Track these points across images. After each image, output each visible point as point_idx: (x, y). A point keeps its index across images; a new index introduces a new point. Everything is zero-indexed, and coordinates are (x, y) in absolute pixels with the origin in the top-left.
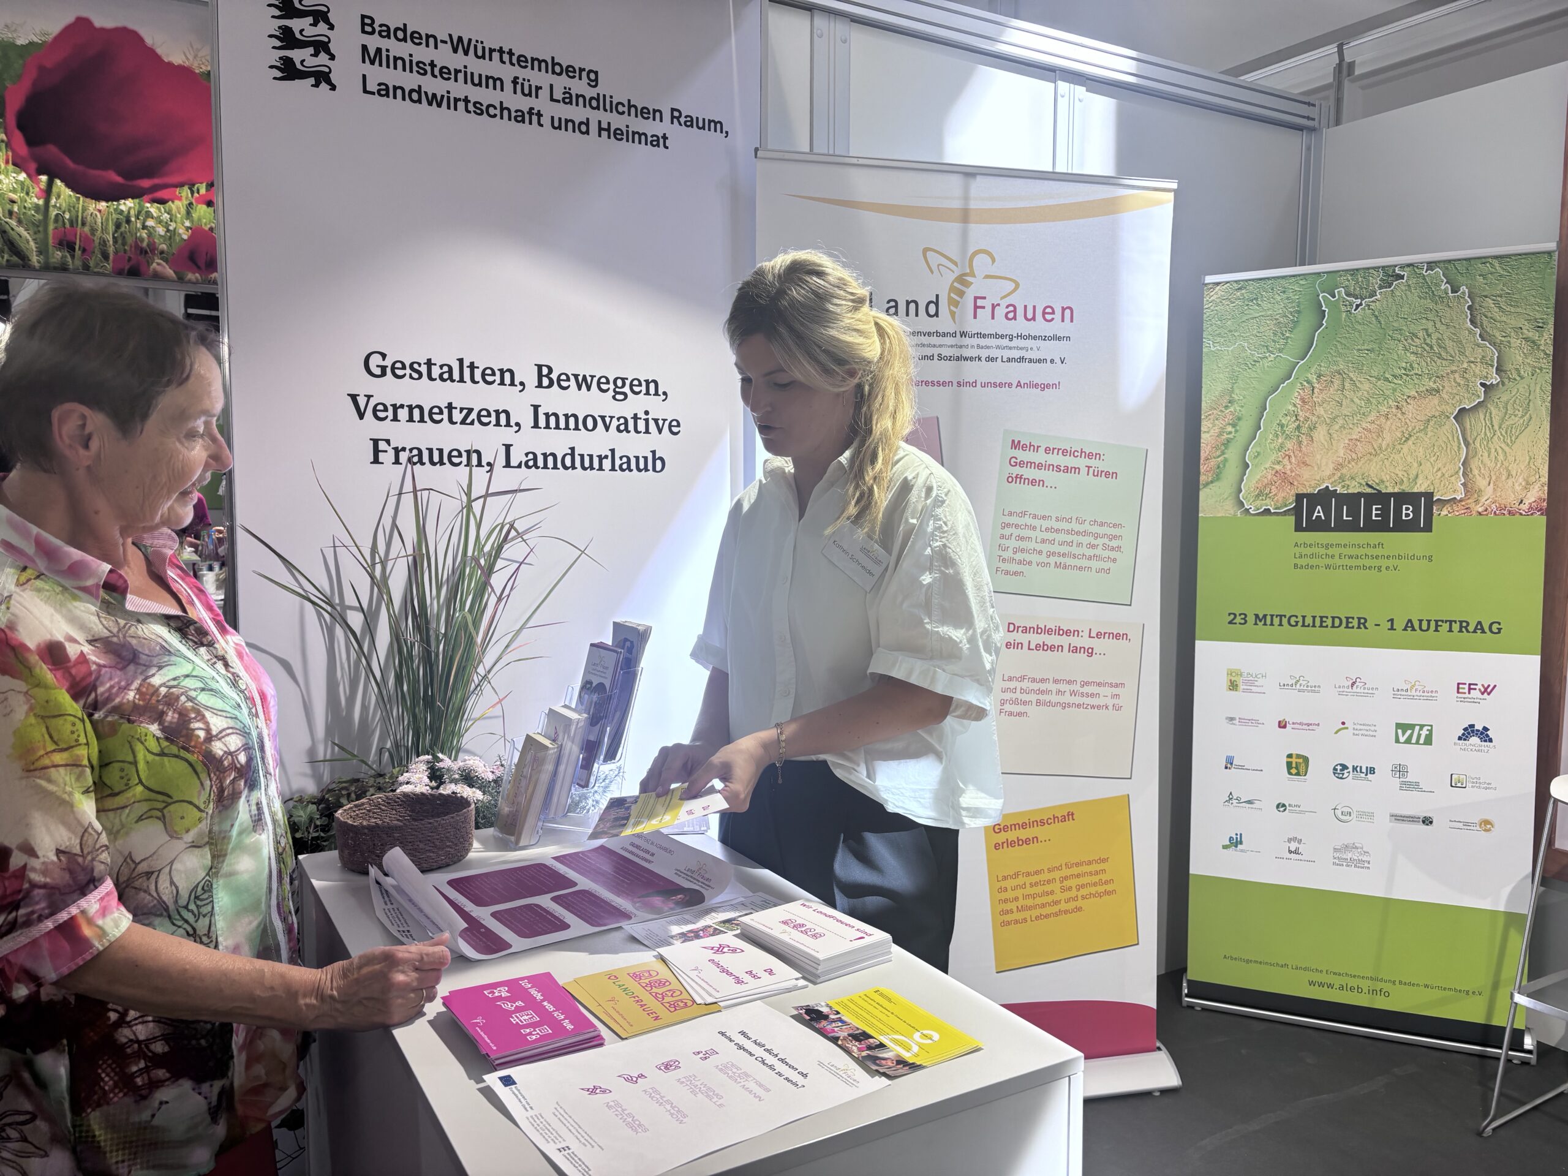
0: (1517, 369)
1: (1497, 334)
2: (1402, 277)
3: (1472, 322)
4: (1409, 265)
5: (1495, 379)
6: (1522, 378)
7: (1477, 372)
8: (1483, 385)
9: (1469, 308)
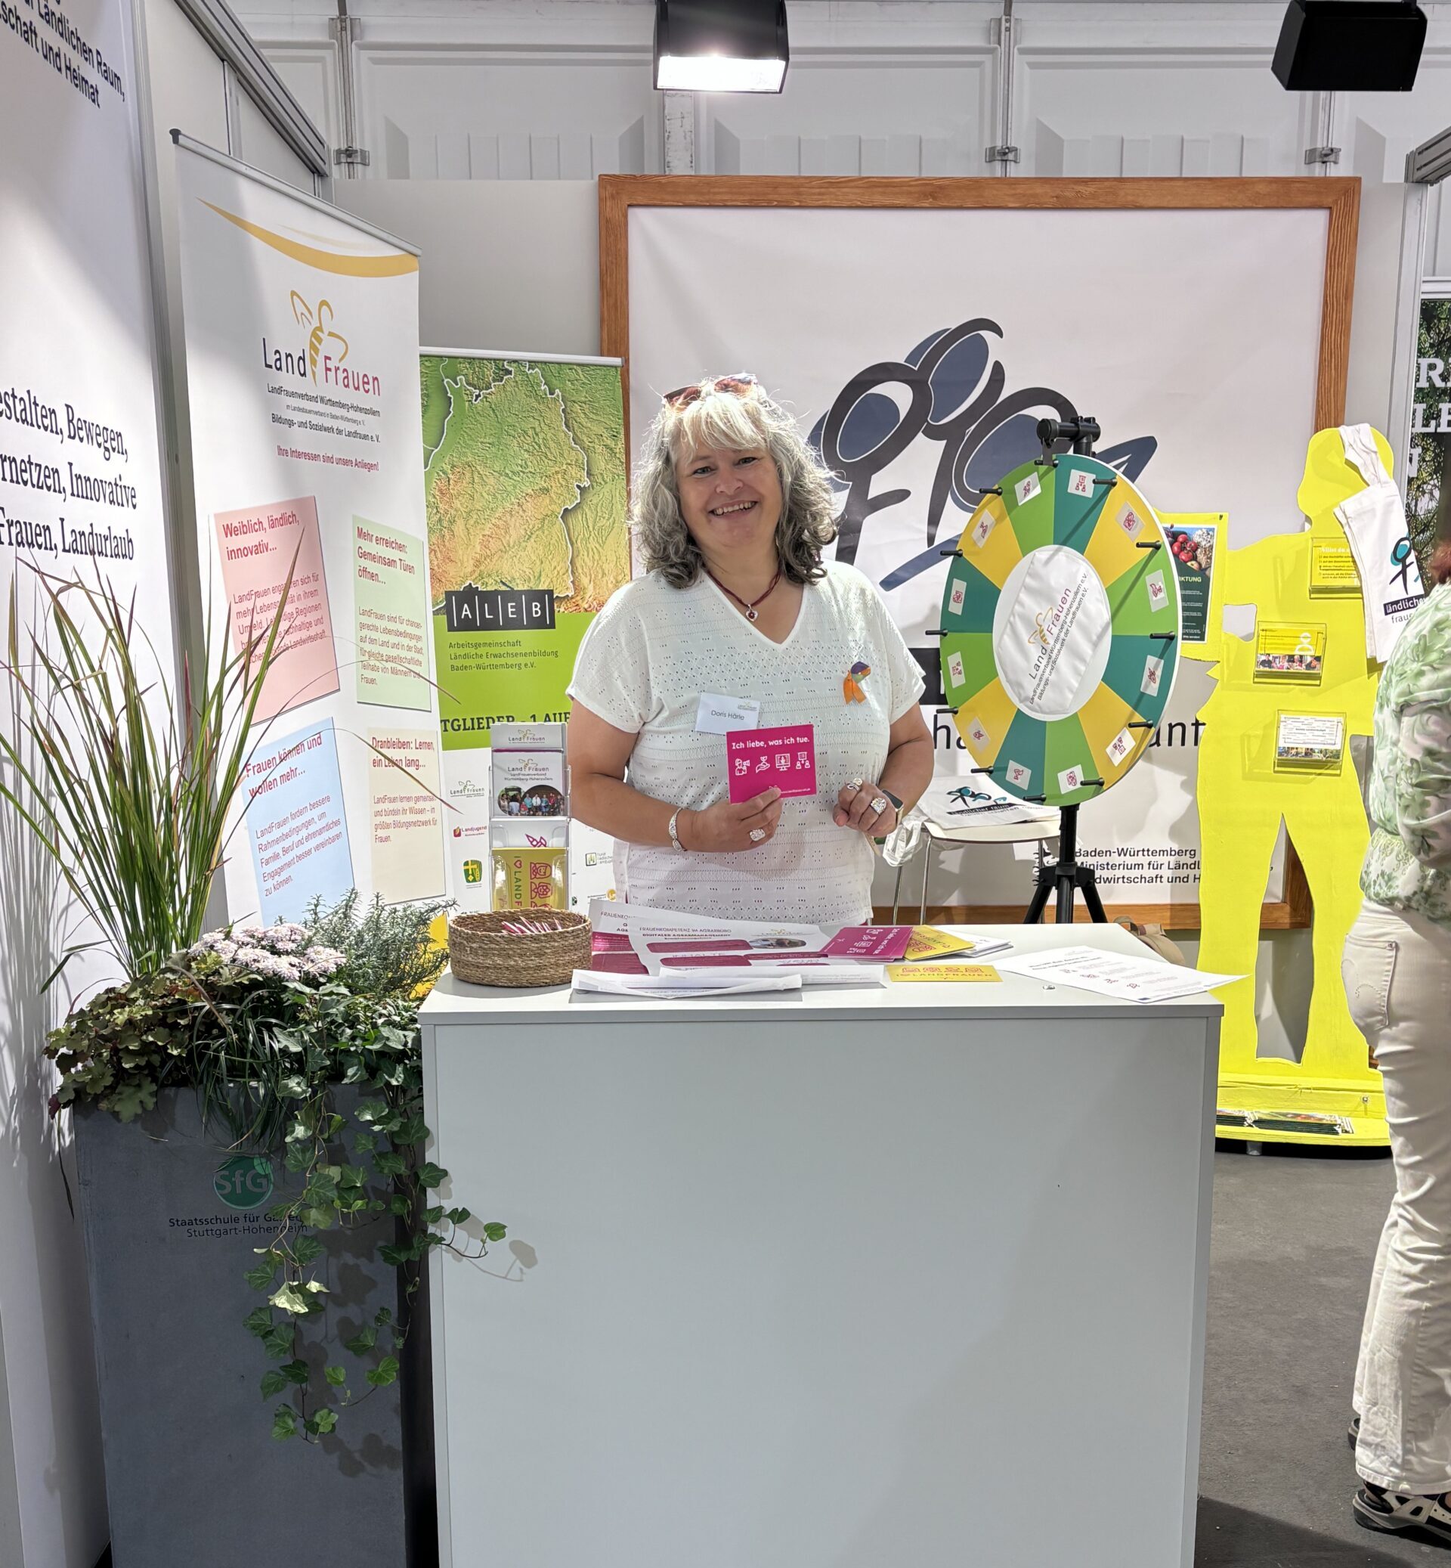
0: (601, 474)
1: (585, 439)
2: (510, 373)
3: (567, 426)
4: (515, 361)
5: (586, 483)
6: (606, 483)
7: (574, 475)
8: (578, 487)
9: (564, 411)
